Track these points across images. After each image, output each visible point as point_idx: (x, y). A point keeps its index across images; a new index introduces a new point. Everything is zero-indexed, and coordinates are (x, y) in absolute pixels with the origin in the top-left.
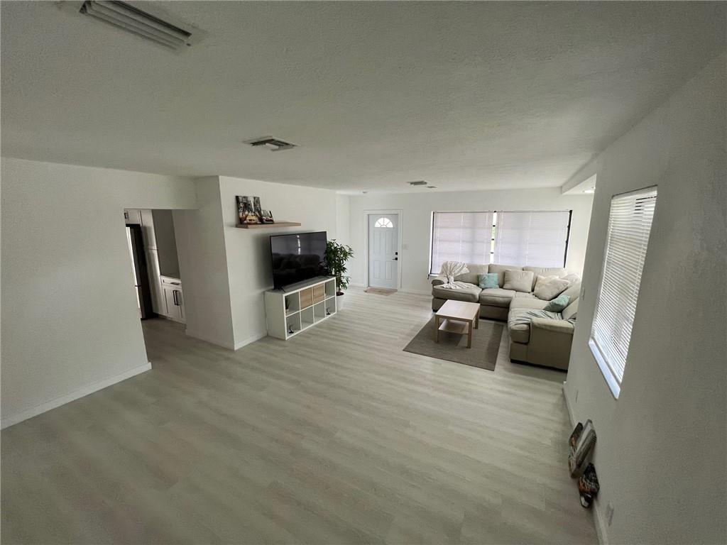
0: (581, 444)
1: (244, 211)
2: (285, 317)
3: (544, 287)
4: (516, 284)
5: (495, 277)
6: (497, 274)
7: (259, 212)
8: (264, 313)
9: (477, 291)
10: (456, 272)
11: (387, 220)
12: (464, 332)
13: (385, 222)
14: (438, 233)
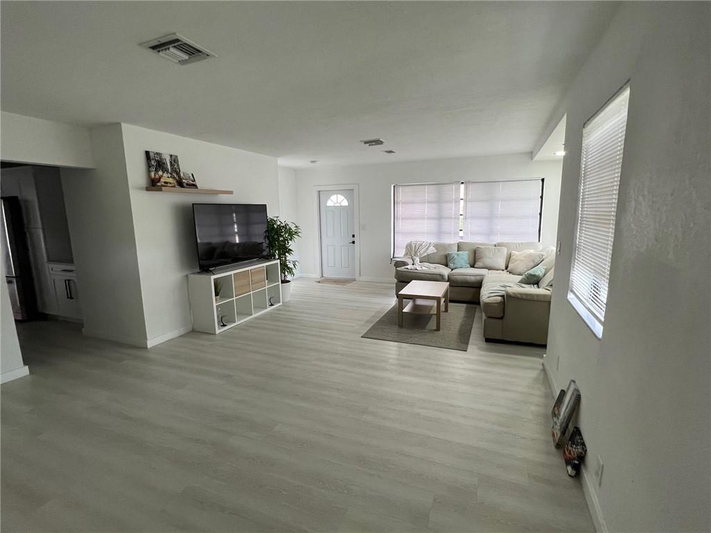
0: (564, 410)
1: (156, 171)
2: (215, 305)
3: (519, 262)
4: (488, 262)
5: (465, 256)
6: (467, 252)
7: (178, 174)
8: (189, 303)
9: (445, 271)
10: (422, 252)
11: (341, 197)
12: (432, 312)
13: (338, 200)
14: (401, 210)
